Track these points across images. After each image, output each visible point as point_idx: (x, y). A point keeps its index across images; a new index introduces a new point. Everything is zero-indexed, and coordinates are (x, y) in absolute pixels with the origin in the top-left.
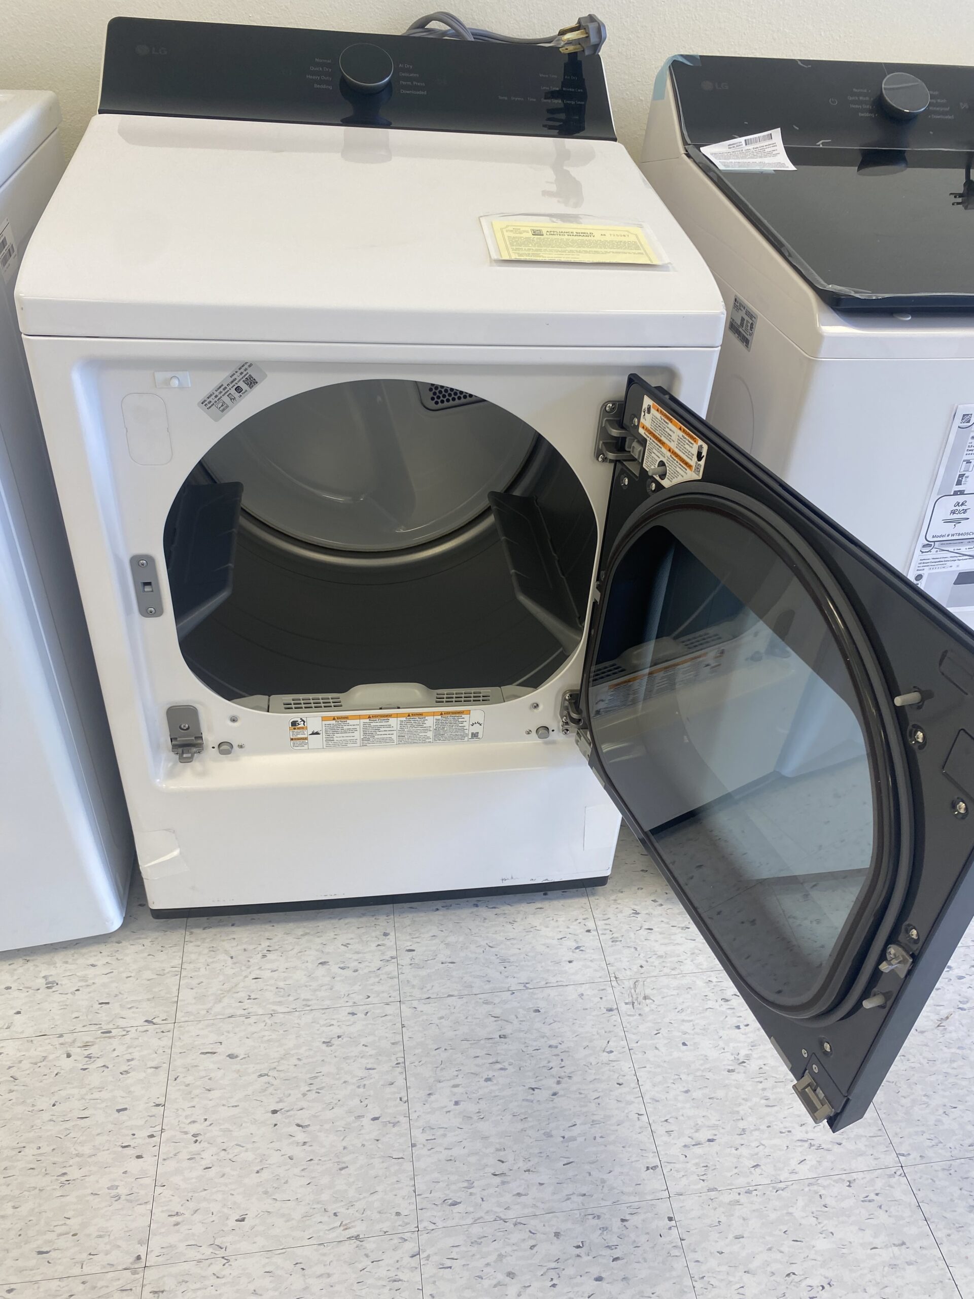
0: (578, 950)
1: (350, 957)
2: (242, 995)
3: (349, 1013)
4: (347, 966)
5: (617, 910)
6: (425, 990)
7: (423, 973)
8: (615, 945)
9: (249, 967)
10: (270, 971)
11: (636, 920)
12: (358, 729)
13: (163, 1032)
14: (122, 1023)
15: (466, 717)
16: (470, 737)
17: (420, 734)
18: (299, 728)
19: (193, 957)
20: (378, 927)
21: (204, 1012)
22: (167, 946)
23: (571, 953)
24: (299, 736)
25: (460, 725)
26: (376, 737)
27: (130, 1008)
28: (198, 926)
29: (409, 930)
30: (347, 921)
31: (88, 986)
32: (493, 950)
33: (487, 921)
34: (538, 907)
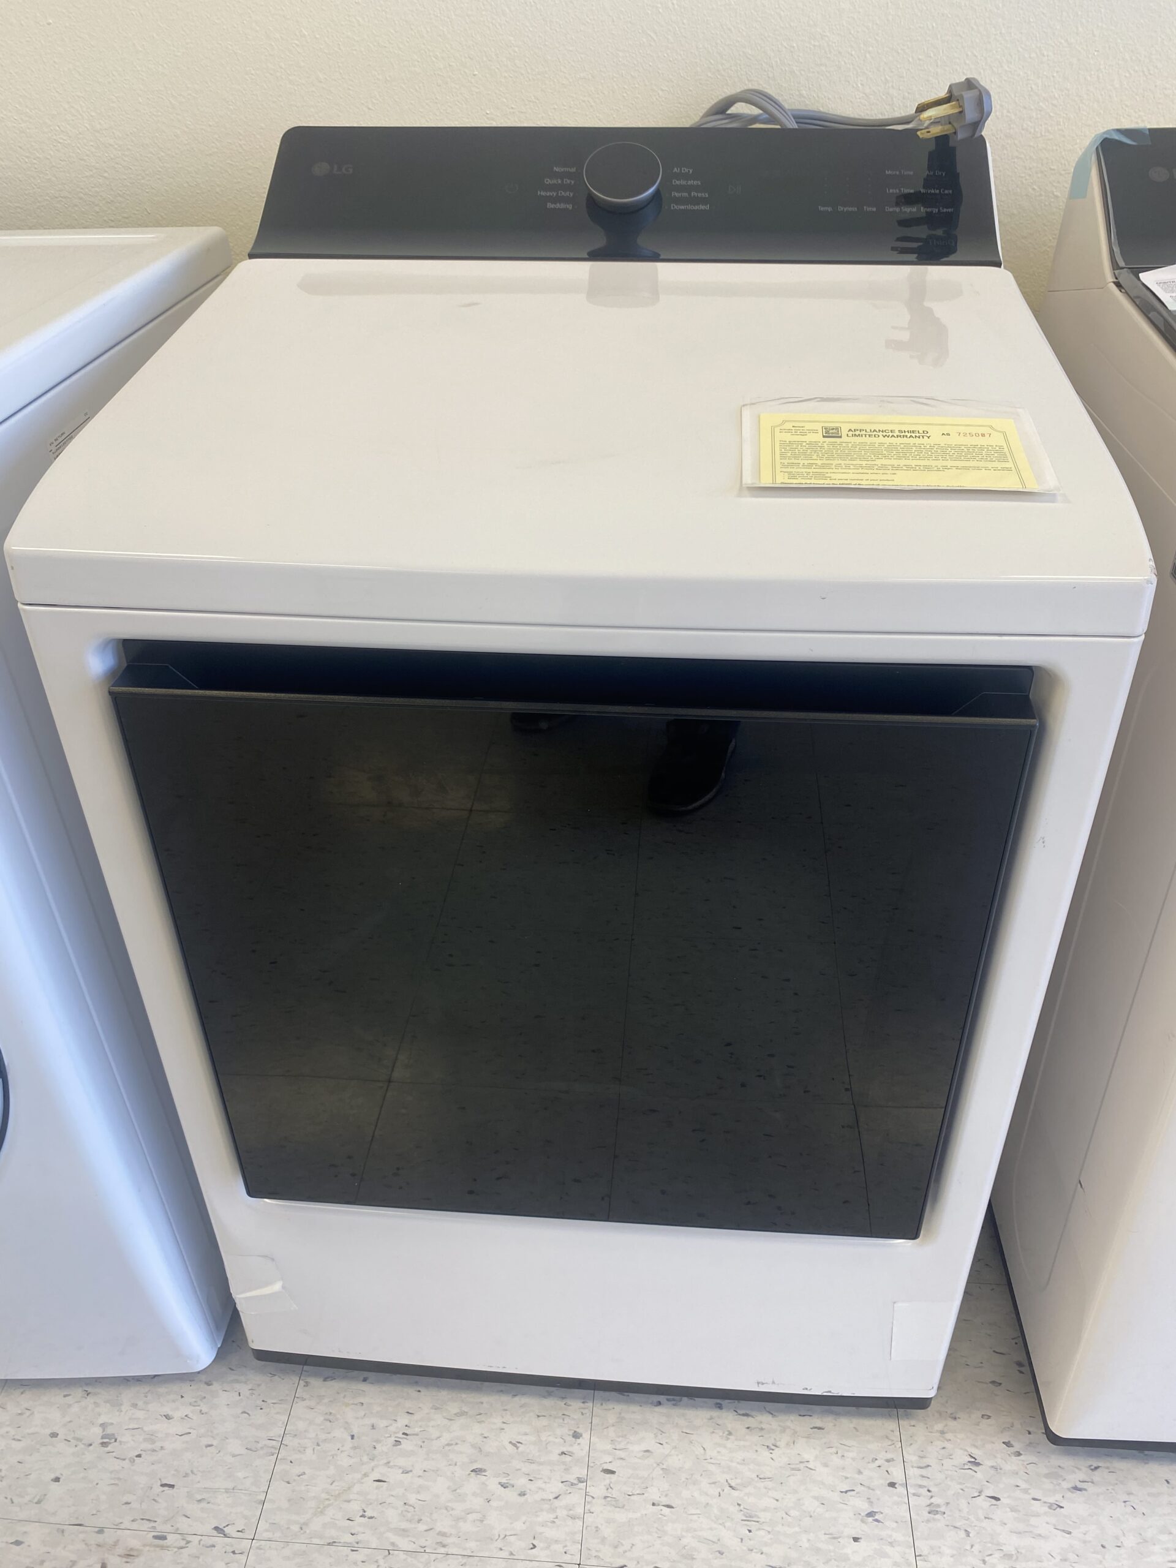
0: (870, 1519)
1: (518, 1467)
2: (355, 1507)
4: (511, 1482)
5: (943, 1452)
6: (621, 1550)
7: (621, 1516)
8: (934, 1519)
9: (372, 1459)
10: (401, 1471)
11: (973, 1476)
13: (234, 1552)
14: (183, 1525)
19: (301, 1425)
20: (567, 1420)
21: (295, 1528)
22: (270, 1401)
23: (859, 1522)
27: (199, 1501)
28: (316, 1375)
29: (611, 1432)
30: (524, 1400)
31: (154, 1451)
32: (735, 1493)
33: (731, 1437)
34: (815, 1426)
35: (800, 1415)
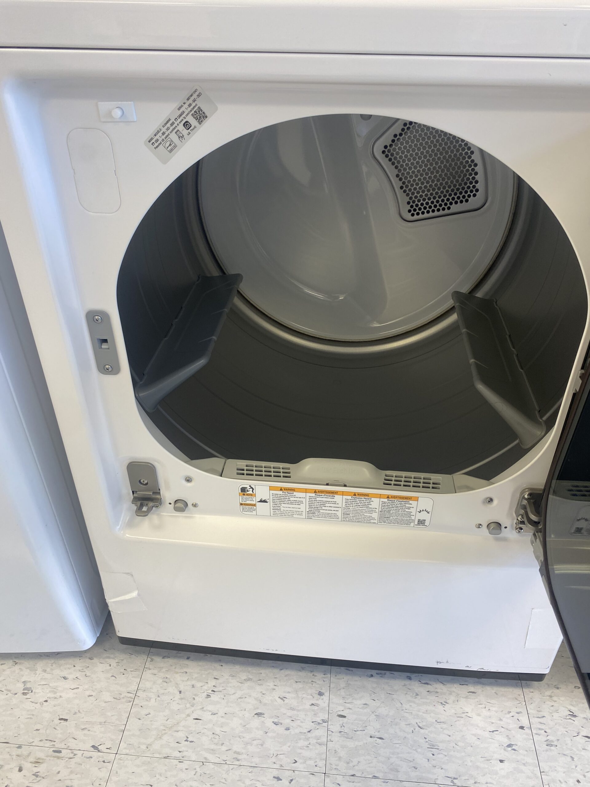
0: (510, 749)
1: (284, 712)
2: (181, 735)
3: (274, 777)
4: (280, 721)
5: (552, 708)
6: (351, 765)
7: (351, 744)
8: (550, 750)
9: (193, 706)
10: (211, 713)
11: (573, 723)
12: (304, 502)
13: (104, 762)
14: (72, 744)
15: (414, 503)
16: (416, 523)
17: (366, 514)
18: (247, 495)
19: (148, 685)
20: (314, 684)
21: (144, 747)
22: (129, 670)
23: (502, 751)
24: (248, 502)
25: (407, 510)
26: (321, 511)
27: (83, 729)
28: (158, 655)
29: (342, 692)
30: (288, 672)
31: (55, 698)
32: (422, 731)
33: (419, 697)
34: (470, 691)
35: (461, 684)
